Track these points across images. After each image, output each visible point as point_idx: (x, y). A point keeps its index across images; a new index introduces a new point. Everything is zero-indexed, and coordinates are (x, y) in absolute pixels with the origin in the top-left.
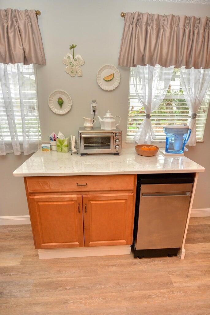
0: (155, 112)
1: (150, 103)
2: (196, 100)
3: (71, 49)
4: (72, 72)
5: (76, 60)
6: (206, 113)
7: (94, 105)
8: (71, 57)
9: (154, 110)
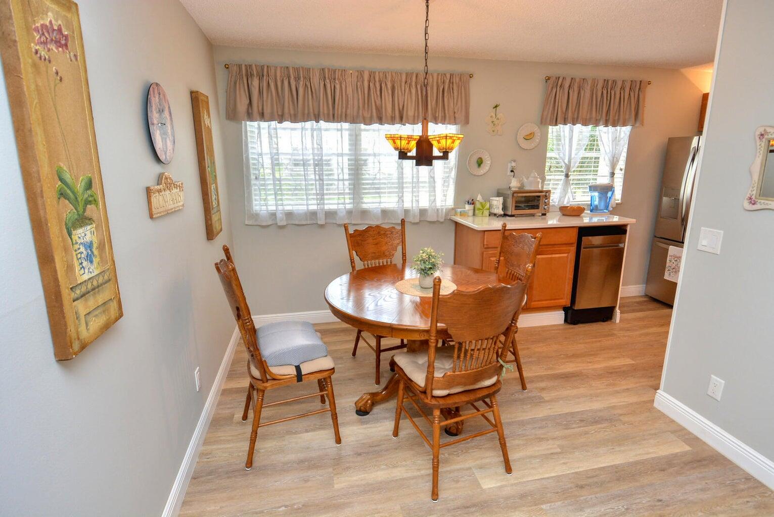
0: (574, 171)
1: (570, 162)
2: (614, 158)
3: (494, 108)
4: (493, 131)
5: (498, 119)
6: (623, 172)
7: (513, 164)
8: (494, 116)
9: (573, 169)
